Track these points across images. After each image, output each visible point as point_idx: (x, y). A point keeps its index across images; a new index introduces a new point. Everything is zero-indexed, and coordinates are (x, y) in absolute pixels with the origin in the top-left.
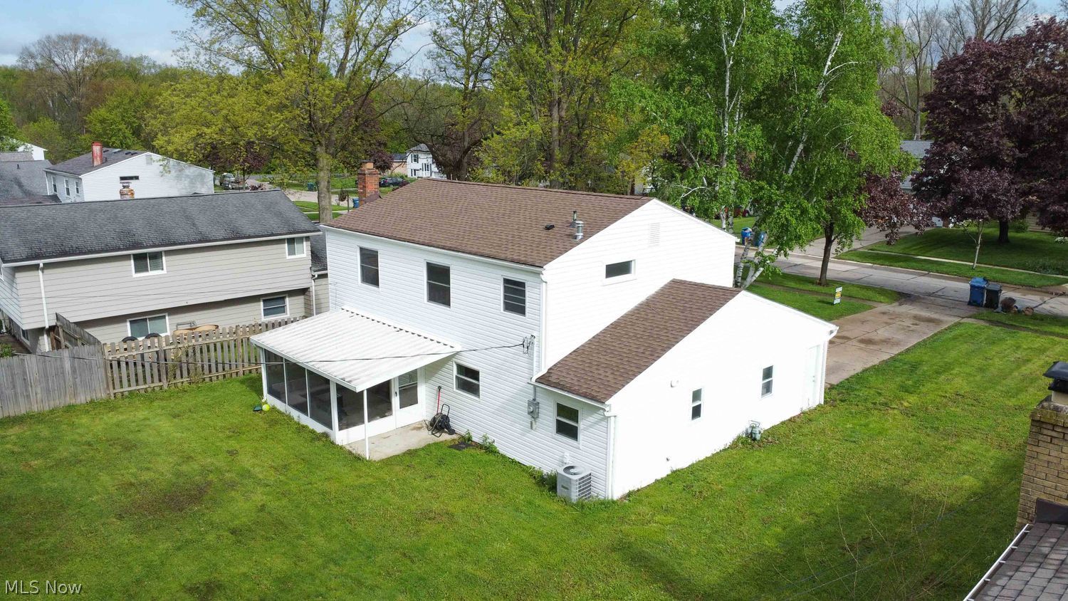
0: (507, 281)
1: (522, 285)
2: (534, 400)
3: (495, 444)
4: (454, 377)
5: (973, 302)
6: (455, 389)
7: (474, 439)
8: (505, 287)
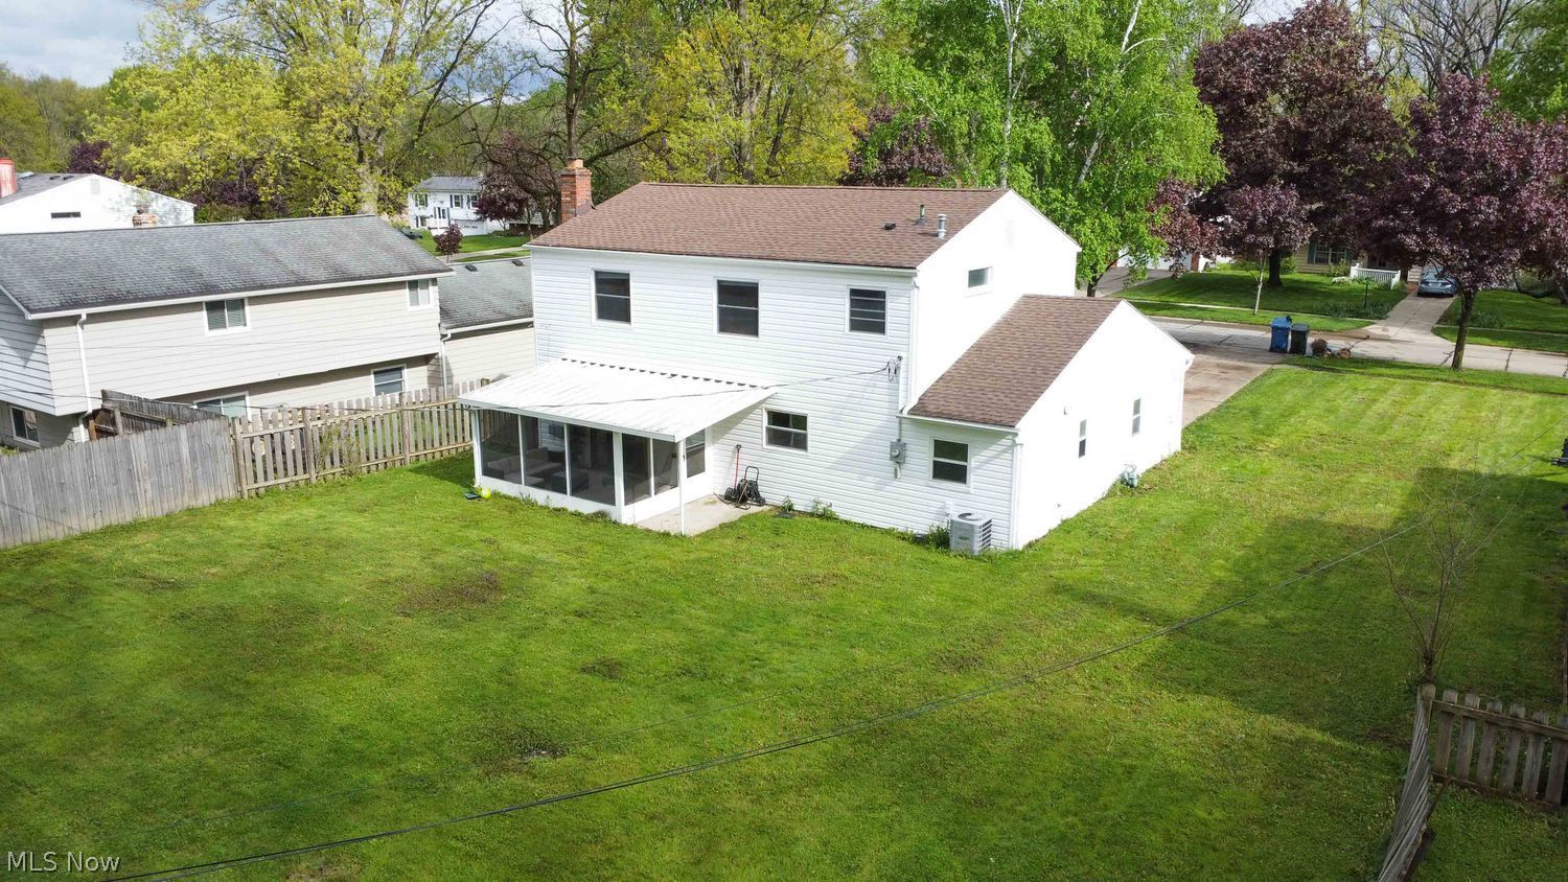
0: (854, 292)
1: (882, 294)
2: (899, 440)
3: (833, 509)
4: (764, 429)
5: (1276, 348)
6: (765, 446)
7: (796, 507)
8: (852, 300)
